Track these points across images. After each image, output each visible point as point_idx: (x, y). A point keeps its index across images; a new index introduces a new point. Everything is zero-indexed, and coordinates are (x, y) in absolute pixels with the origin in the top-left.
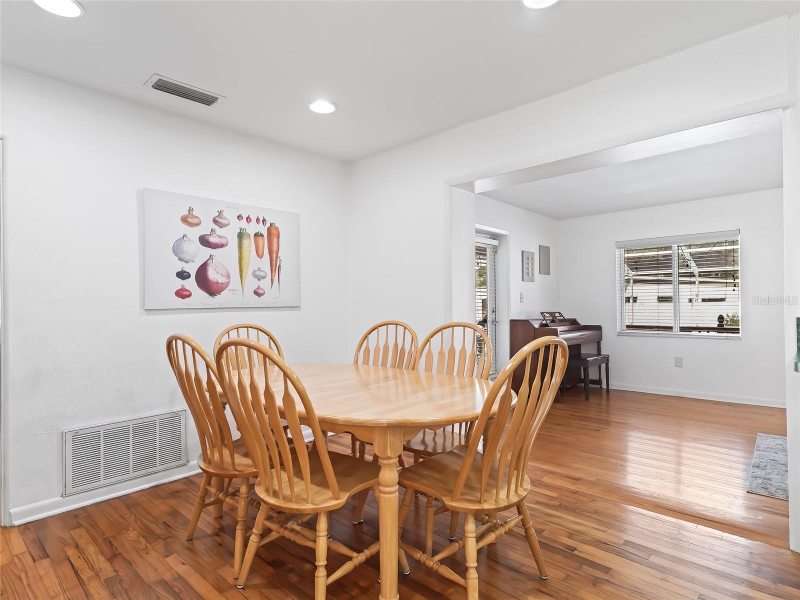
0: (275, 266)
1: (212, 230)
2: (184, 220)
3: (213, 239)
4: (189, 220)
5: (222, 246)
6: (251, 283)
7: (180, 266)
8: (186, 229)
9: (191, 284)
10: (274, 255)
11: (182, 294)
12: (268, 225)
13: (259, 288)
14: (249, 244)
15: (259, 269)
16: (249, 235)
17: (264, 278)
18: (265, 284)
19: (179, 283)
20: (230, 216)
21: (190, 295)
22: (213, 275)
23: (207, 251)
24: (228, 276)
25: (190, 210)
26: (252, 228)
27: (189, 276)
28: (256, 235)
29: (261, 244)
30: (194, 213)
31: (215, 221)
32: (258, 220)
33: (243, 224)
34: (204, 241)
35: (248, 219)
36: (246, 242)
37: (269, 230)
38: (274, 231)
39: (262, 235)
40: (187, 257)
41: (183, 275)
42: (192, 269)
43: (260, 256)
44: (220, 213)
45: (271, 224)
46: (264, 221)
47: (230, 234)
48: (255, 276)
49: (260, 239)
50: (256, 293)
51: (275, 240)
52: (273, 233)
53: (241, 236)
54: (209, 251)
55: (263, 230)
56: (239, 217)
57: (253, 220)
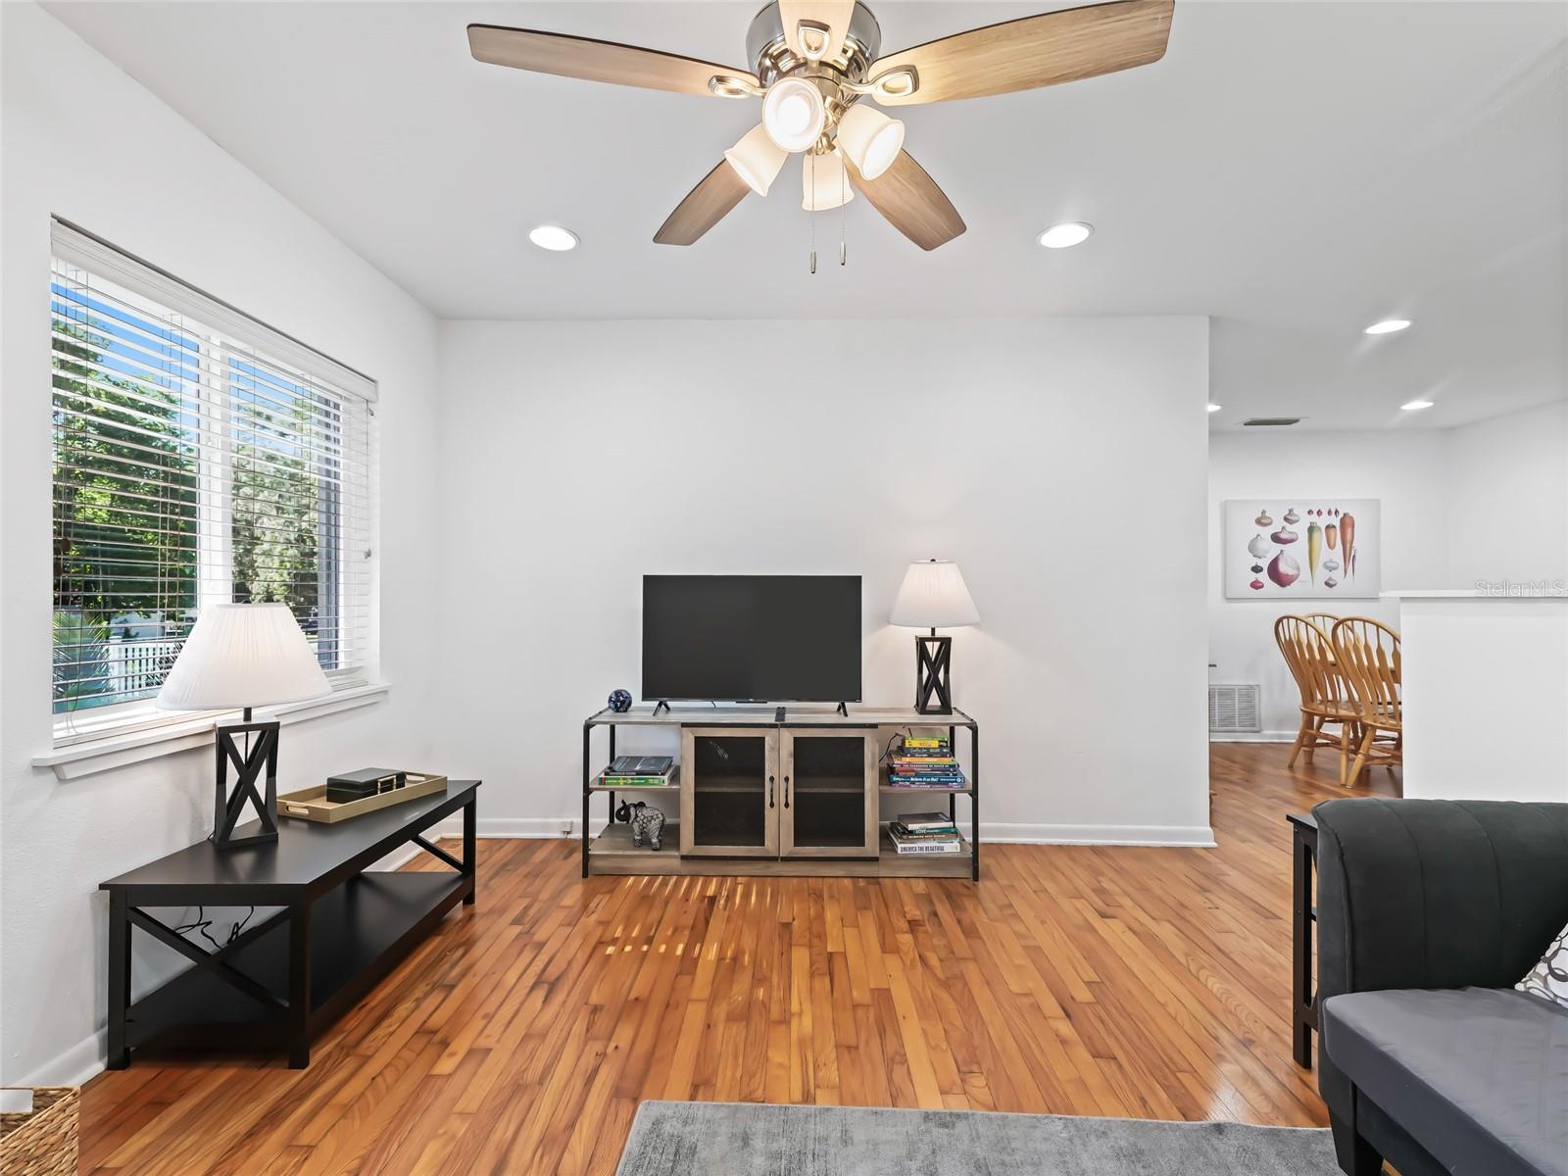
0: (1348, 556)
1: (1283, 528)
2: (1259, 522)
3: (1283, 536)
4: (1263, 521)
5: (1292, 541)
6: (1322, 574)
7: (1255, 562)
8: (1260, 529)
9: (1264, 577)
10: (1348, 546)
11: (1256, 585)
12: (1341, 515)
13: (1330, 579)
14: (1320, 538)
15: (1331, 561)
16: (1320, 528)
17: (1336, 569)
18: (1337, 575)
19: (1254, 576)
20: (1300, 512)
21: (1262, 587)
22: (1283, 568)
23: (1277, 547)
24: (1298, 569)
25: (1264, 512)
26: (1322, 522)
27: (1261, 570)
28: (1328, 527)
29: (1332, 535)
30: (1267, 515)
31: (1286, 519)
32: (1329, 513)
33: (1314, 518)
34: (1276, 538)
35: (1319, 513)
36: (1316, 535)
37: (1342, 520)
38: (1347, 521)
39: (1334, 527)
40: (1260, 554)
41: (1257, 569)
42: (1265, 564)
43: (1331, 546)
44: (1291, 511)
45: (1345, 515)
46: (1337, 512)
47: (1300, 529)
48: (1326, 566)
49: (1332, 531)
50: (1327, 584)
51: (1349, 531)
52: (1347, 523)
53: (1311, 530)
54: (1280, 546)
55: (1336, 521)
56: (1310, 512)
57: (1325, 513)
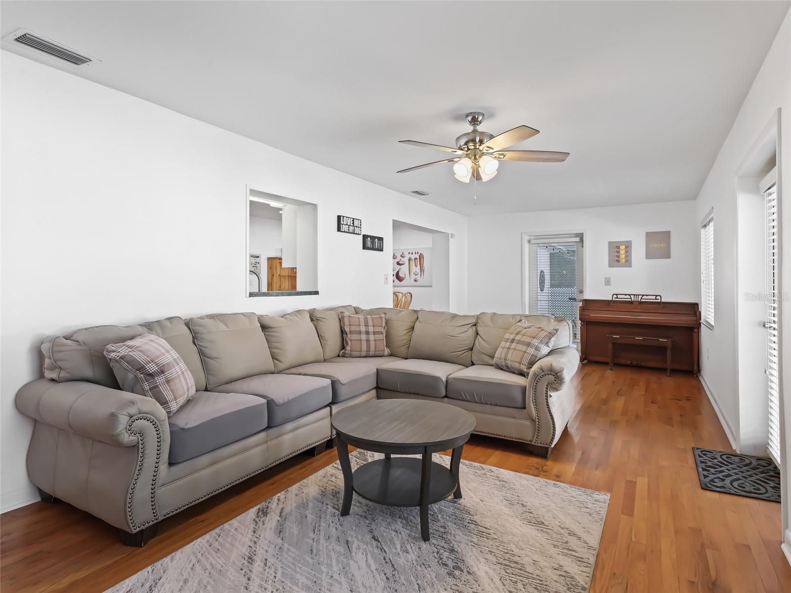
0: (422, 270)
1: (401, 259)
3: (401, 262)
4: (394, 257)
5: (403, 264)
6: (413, 277)
8: (393, 260)
9: (394, 278)
10: (422, 266)
12: (419, 254)
13: (416, 278)
14: (413, 263)
15: (416, 272)
16: (412, 259)
17: (418, 274)
18: (418, 277)
20: (406, 254)
21: (394, 282)
22: (401, 275)
24: (405, 275)
26: (413, 257)
27: (394, 275)
29: (416, 262)
30: (396, 255)
31: (401, 256)
32: (415, 253)
33: (410, 255)
34: (398, 263)
35: (412, 253)
36: (411, 262)
38: (422, 256)
42: (395, 273)
43: (416, 266)
44: (403, 253)
45: (421, 254)
46: (418, 253)
47: (406, 260)
48: (415, 274)
49: (416, 260)
50: (415, 280)
51: (422, 260)
52: (421, 257)
53: (410, 260)
54: (399, 266)
55: (417, 256)
56: (409, 253)
57: (414, 253)
